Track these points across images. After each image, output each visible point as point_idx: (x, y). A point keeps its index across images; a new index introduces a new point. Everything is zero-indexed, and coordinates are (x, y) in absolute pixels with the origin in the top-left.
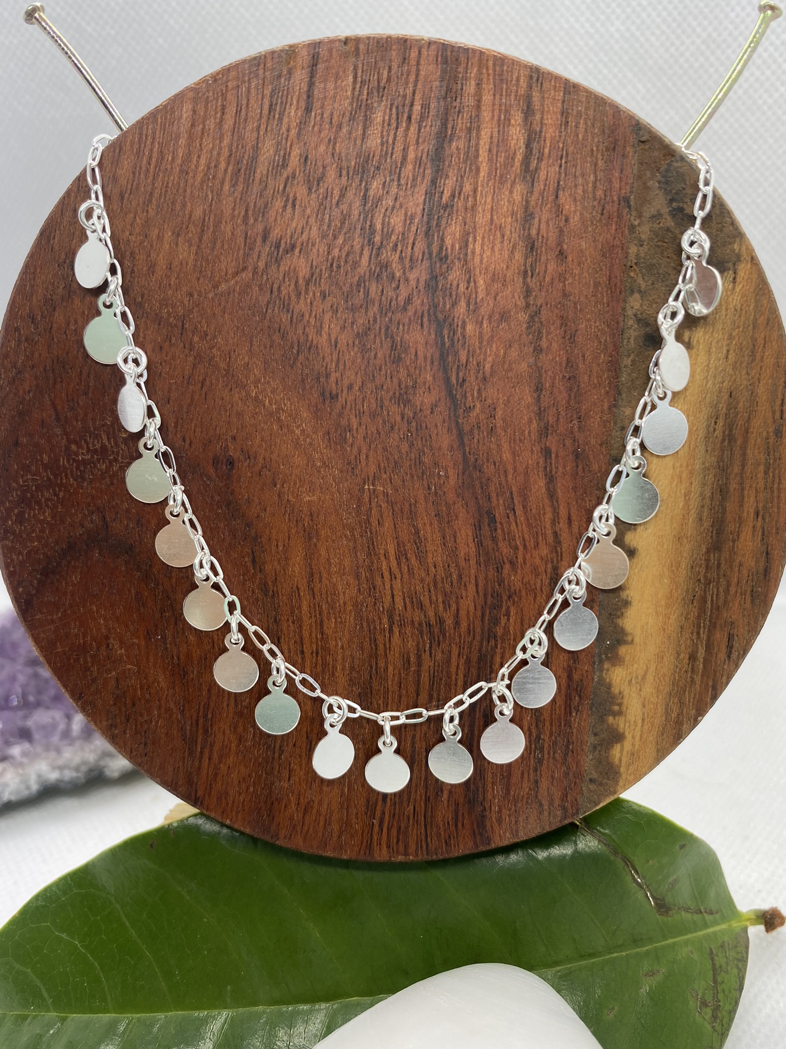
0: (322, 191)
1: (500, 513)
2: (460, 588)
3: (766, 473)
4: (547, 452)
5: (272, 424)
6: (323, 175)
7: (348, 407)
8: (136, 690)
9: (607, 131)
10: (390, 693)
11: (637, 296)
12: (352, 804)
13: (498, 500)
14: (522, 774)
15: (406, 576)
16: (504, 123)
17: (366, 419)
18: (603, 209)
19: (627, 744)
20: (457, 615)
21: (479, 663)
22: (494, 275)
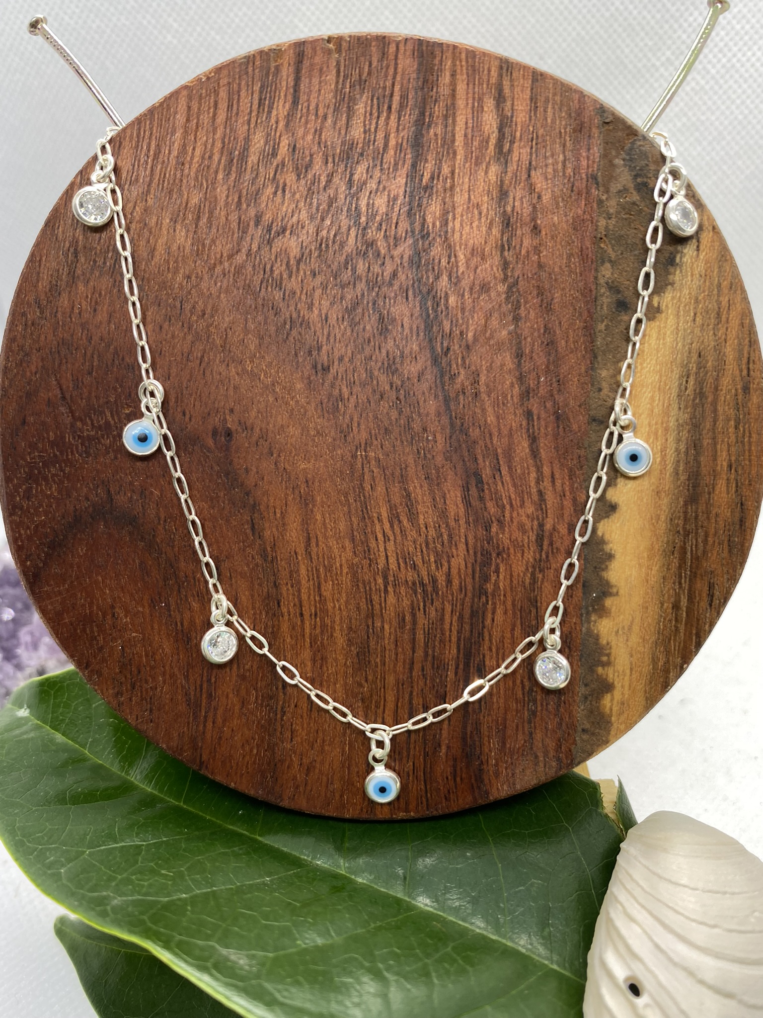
0: (309, 177)
1: (486, 472)
2: (451, 549)
3: (736, 428)
4: (529, 414)
5: (267, 396)
6: (311, 161)
7: (340, 377)
8: (141, 657)
9: (573, 115)
10: (387, 652)
11: (608, 265)
12: (353, 762)
13: (484, 461)
14: (517, 727)
15: (399, 538)
16: (477, 110)
17: (357, 389)
18: (573, 186)
19: (617, 694)
20: (449, 574)
21: (472, 619)
22: (473, 250)
